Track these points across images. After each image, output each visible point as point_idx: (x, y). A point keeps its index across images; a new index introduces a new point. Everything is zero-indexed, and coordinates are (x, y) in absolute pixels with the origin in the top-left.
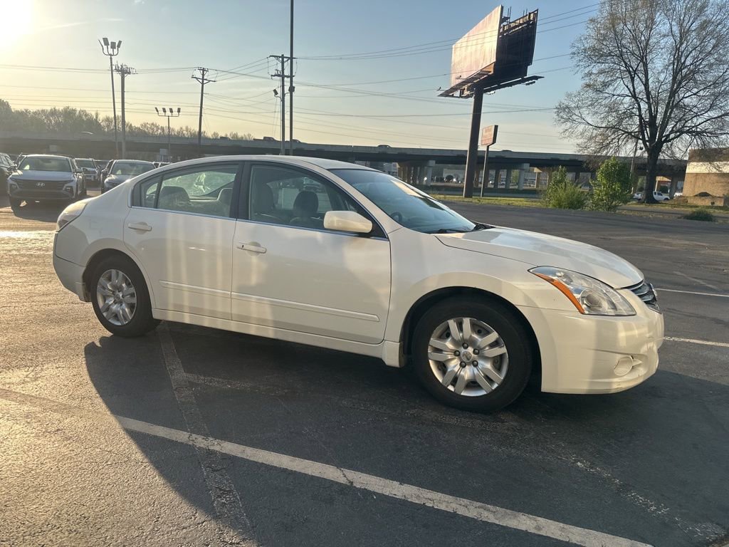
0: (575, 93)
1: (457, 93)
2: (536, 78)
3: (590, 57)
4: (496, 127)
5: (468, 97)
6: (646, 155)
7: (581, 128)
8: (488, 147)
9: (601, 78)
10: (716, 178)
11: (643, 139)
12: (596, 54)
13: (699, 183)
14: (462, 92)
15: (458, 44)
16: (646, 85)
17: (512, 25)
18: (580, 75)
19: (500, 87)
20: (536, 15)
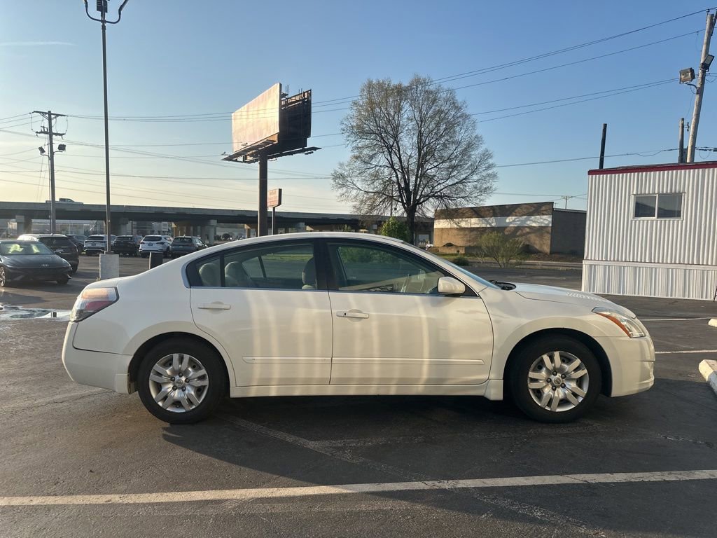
0: (346, 163)
1: (241, 159)
2: (315, 149)
3: (356, 134)
4: (280, 191)
5: (251, 162)
6: (405, 215)
7: (354, 192)
8: (274, 208)
9: (366, 152)
10: (456, 231)
11: (402, 202)
12: (360, 132)
13: (445, 236)
14: (245, 158)
15: (238, 113)
16: (400, 158)
17: (290, 101)
18: (350, 148)
19: (281, 155)
20: (310, 95)
